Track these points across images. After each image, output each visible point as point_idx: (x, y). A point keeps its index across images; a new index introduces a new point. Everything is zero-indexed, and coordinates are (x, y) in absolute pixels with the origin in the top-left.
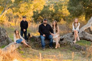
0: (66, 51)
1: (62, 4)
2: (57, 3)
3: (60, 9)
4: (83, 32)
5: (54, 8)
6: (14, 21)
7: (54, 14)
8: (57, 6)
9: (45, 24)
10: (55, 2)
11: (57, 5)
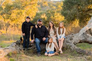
0: (66, 56)
1: (54, 12)
2: (49, 10)
3: (52, 16)
4: (84, 34)
5: (46, 16)
6: (5, 29)
7: (47, 21)
8: (49, 14)
9: (40, 25)
10: (47, 10)
11: (49, 12)
